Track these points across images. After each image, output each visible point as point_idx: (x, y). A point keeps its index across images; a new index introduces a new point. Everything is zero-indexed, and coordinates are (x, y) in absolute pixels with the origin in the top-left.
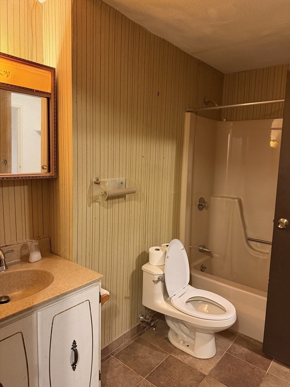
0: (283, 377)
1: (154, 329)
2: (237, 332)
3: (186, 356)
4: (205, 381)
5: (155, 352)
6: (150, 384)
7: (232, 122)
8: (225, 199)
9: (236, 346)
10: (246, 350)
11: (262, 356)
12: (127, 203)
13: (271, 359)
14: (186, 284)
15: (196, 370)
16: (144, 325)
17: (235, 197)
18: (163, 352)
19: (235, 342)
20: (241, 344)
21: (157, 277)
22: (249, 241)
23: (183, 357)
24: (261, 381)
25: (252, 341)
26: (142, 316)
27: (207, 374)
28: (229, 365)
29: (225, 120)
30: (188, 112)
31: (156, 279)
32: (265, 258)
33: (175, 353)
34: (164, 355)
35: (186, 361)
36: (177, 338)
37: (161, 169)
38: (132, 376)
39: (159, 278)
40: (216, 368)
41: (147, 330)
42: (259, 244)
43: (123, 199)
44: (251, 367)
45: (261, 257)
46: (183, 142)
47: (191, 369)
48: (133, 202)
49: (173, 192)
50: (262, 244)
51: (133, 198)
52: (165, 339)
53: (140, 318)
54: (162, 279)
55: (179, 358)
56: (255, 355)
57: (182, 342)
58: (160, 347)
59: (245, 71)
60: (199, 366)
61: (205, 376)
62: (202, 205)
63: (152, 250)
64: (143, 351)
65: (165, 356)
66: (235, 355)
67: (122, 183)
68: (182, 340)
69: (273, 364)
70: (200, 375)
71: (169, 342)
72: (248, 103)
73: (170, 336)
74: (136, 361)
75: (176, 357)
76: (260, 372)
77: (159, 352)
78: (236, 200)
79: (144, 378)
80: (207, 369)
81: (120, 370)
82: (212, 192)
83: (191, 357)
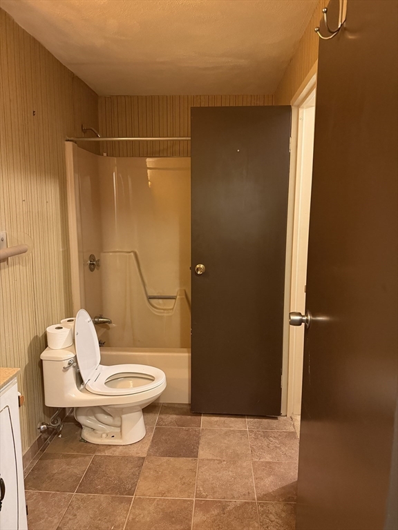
0: (216, 426)
1: (60, 436)
2: (158, 403)
3: (114, 448)
4: (147, 463)
5: (74, 461)
6: (85, 495)
7: (115, 158)
8: (118, 254)
9: (163, 416)
10: (175, 417)
11: (191, 415)
12: (10, 269)
13: (200, 414)
14: (96, 365)
15: (132, 456)
16: (45, 436)
17: (129, 251)
18: (84, 456)
19: (161, 413)
20: (167, 413)
21: (67, 362)
22: (150, 300)
23: (111, 450)
24: (199, 438)
25: (176, 406)
26: (43, 424)
27: (145, 455)
28: (163, 438)
29: (105, 154)
30: (68, 140)
31: (66, 365)
32: (170, 314)
33: (99, 451)
34: (87, 458)
35: (117, 454)
36: (96, 433)
37: (46, 218)
38: (56, 499)
39: (69, 364)
40: (152, 446)
41: (50, 441)
42: (160, 301)
43: (6, 263)
44: (186, 430)
45: (165, 315)
46: (66, 180)
47: (126, 459)
48: (17, 266)
49: (61, 250)
50: (165, 300)
51: (17, 261)
52: (80, 441)
53: (40, 428)
54: (74, 363)
55: (107, 453)
56: (184, 417)
57: (104, 435)
58: (78, 452)
59: (125, 96)
60: (134, 452)
61: (144, 458)
62: (93, 264)
63: (51, 330)
64: (58, 467)
65: (89, 460)
66: (166, 425)
67: (2, 240)
68: (104, 433)
69: (203, 418)
70: (139, 460)
71: (87, 442)
72: (132, 137)
73: (86, 435)
74: (54, 481)
75: (103, 454)
76: (196, 431)
77: (79, 459)
78: (132, 254)
79: (74, 493)
80: (143, 451)
81: (36, 500)
82: (101, 247)
83: (121, 447)
